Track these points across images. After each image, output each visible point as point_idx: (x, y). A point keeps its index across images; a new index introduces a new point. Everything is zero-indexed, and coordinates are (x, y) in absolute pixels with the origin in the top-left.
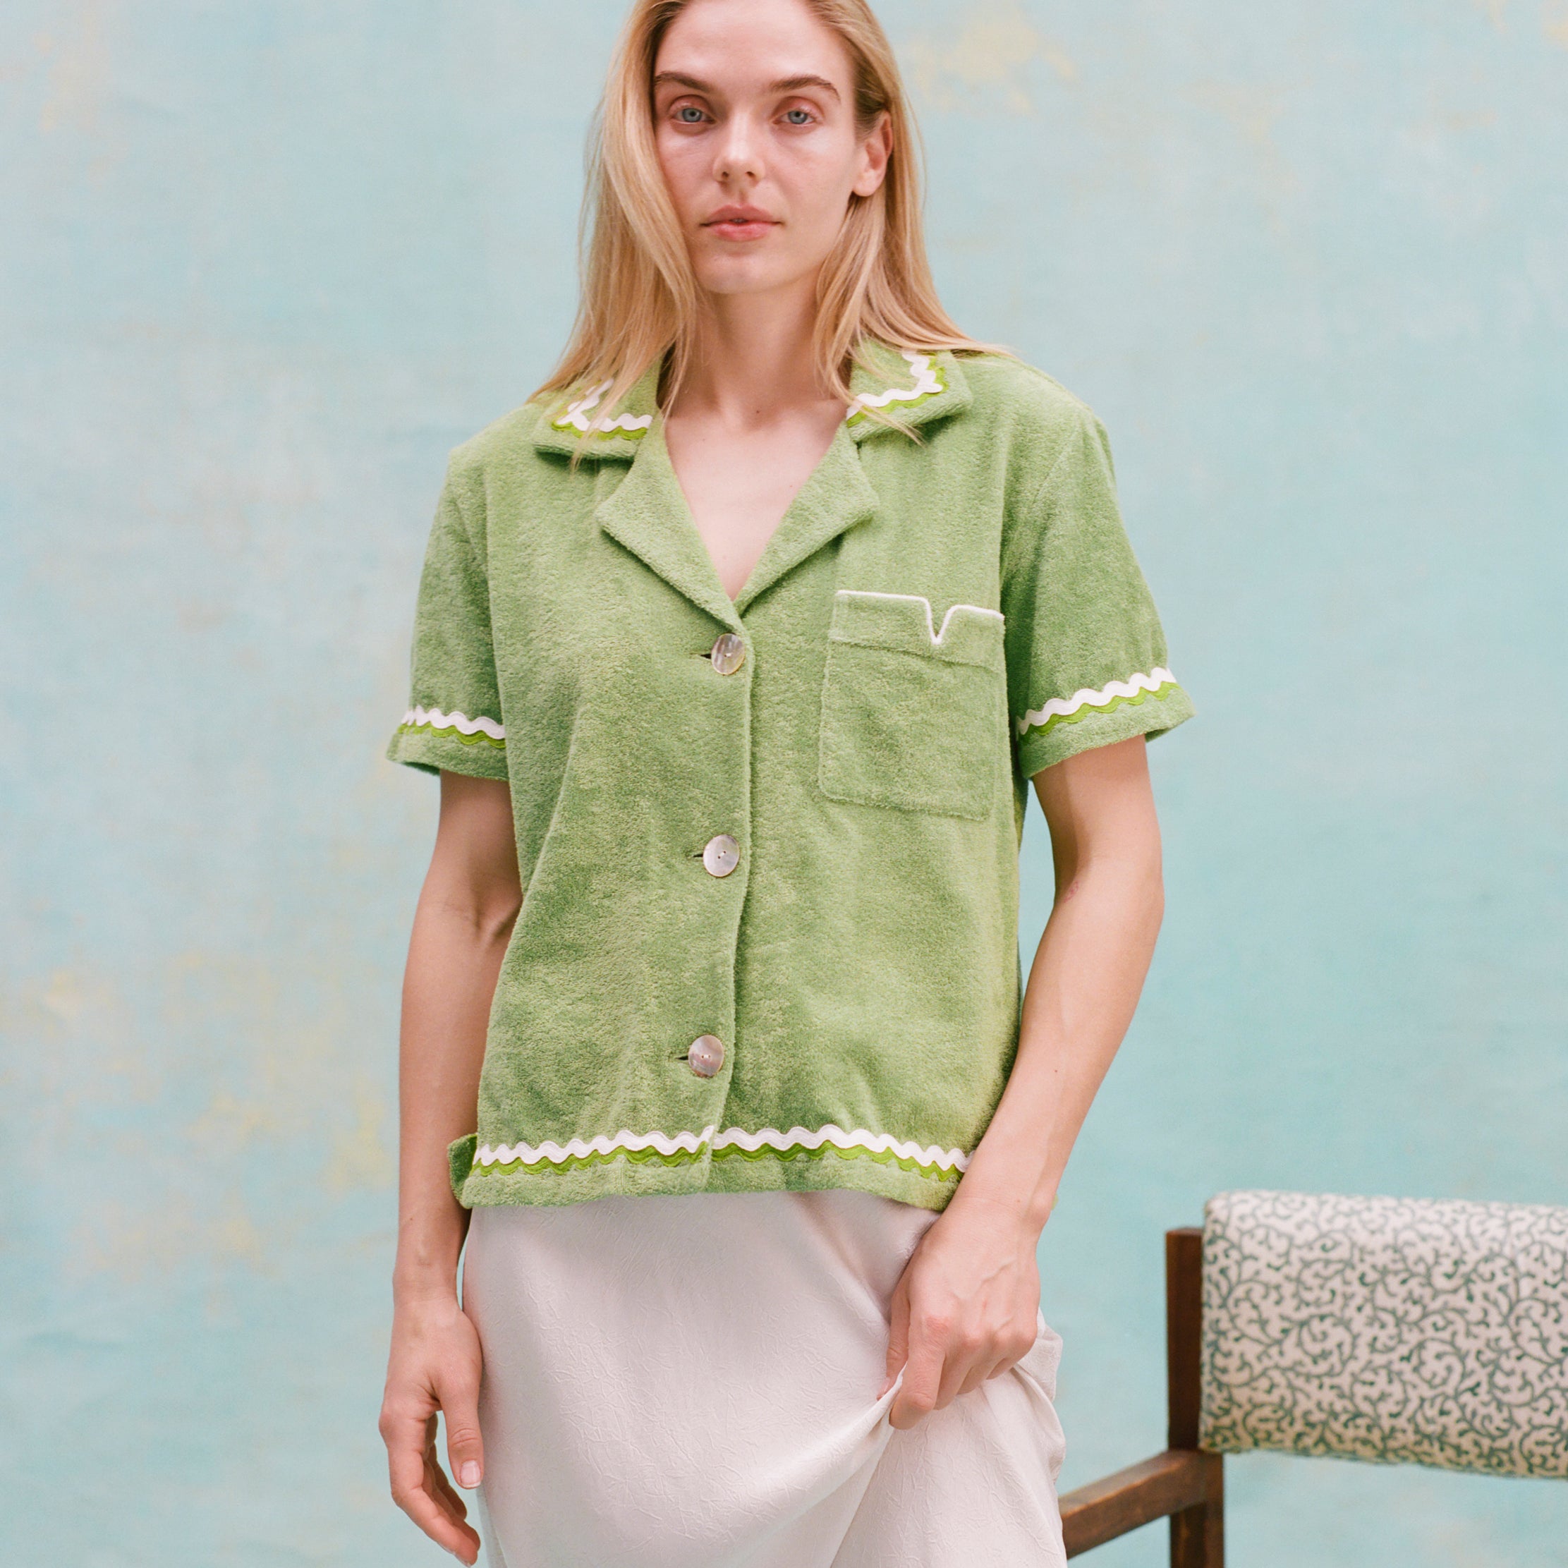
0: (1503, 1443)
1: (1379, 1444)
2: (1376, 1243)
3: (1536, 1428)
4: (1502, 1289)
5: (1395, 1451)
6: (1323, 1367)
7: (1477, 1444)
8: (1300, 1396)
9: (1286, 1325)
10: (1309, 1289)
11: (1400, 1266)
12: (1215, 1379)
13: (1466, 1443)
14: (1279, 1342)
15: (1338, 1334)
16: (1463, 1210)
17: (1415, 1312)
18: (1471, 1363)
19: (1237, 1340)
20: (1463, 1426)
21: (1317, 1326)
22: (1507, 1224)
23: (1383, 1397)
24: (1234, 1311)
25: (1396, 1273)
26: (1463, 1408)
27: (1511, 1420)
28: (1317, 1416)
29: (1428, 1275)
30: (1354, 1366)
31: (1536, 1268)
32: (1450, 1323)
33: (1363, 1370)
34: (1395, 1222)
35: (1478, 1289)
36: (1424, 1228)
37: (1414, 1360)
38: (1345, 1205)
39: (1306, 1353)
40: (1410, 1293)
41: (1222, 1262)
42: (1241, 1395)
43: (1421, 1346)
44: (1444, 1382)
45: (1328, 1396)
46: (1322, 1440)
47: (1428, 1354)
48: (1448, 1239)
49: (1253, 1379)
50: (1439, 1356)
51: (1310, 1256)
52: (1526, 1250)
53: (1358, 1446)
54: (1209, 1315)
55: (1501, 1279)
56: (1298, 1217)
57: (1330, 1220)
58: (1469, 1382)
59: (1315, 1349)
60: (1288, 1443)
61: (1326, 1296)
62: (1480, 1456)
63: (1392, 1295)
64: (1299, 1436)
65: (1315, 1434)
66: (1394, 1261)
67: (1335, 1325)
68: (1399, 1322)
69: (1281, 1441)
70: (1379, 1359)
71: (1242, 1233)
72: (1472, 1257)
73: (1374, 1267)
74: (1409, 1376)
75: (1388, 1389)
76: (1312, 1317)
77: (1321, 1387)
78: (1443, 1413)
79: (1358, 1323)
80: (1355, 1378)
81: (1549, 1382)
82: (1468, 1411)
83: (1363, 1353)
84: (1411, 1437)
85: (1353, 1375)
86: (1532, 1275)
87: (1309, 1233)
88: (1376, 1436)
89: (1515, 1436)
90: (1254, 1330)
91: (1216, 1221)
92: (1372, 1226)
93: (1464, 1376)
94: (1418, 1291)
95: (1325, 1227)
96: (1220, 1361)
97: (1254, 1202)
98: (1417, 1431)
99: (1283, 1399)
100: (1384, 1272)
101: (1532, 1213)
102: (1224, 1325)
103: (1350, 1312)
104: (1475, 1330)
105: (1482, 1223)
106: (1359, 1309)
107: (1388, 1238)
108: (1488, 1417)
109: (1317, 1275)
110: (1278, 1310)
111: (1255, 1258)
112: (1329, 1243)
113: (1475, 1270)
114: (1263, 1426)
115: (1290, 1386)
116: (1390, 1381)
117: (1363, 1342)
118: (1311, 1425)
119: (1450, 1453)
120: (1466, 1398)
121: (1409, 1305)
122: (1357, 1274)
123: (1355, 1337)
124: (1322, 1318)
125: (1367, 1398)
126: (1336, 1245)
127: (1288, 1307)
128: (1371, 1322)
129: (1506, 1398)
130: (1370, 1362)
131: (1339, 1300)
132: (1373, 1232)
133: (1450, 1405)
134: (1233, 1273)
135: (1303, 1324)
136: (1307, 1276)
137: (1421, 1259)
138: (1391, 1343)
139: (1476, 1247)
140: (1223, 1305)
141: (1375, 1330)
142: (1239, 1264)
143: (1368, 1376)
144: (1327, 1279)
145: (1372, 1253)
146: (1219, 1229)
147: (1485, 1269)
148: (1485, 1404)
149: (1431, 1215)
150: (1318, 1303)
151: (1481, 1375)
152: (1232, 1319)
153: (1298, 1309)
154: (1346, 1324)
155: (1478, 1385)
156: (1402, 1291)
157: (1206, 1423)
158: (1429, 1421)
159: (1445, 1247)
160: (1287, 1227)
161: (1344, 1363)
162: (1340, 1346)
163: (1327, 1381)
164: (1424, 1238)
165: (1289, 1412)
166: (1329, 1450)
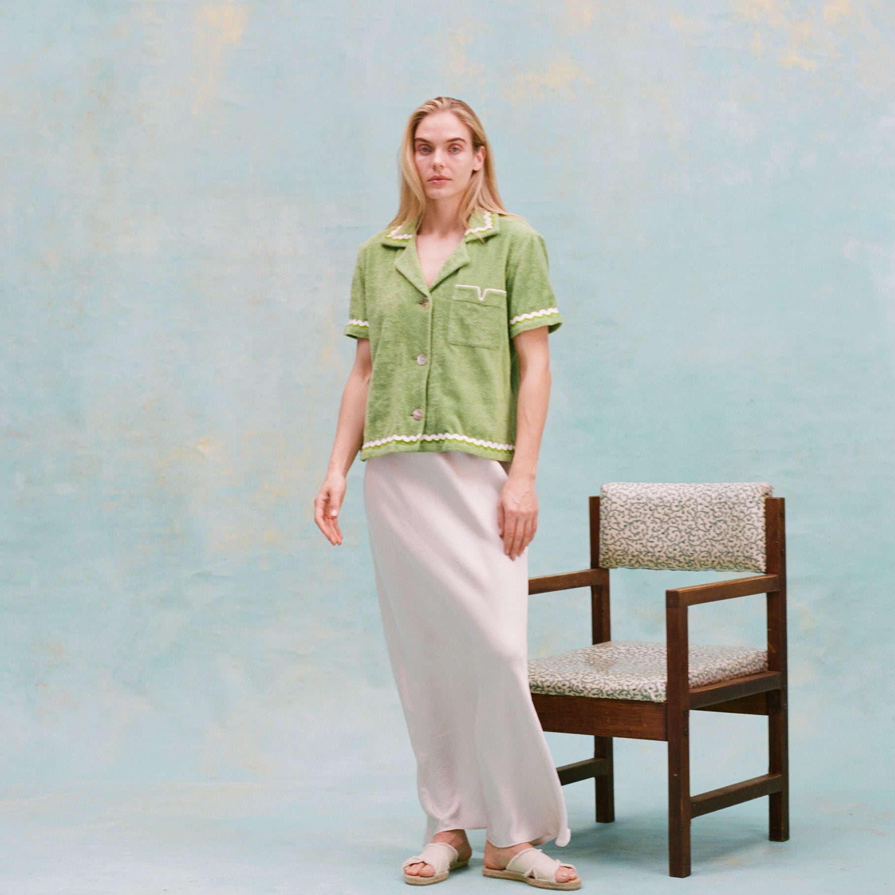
0: (692, 558)
1: (655, 561)
2: (654, 497)
3: (702, 552)
4: (693, 509)
5: (660, 563)
6: (637, 537)
7: (685, 559)
8: (630, 547)
9: (626, 524)
10: (633, 512)
11: (662, 504)
12: (604, 543)
13: (681, 559)
14: (623, 530)
15: (643, 526)
16: (683, 486)
17: (666, 518)
18: (683, 533)
19: (610, 529)
20: (681, 553)
21: (636, 524)
22: (695, 489)
23: (657, 546)
24: (609, 520)
25: (661, 506)
26: (680, 547)
27: (694, 551)
28: (636, 553)
29: (670, 507)
30: (647, 537)
31: (703, 502)
32: (677, 521)
33: (650, 537)
34: (662, 490)
35: (686, 509)
36: (670, 491)
37: (666, 534)
38: (646, 485)
39: (633, 533)
40: (665, 512)
41: (606, 505)
42: (611, 547)
43: (668, 529)
44: (675, 540)
45: (639, 547)
46: (637, 562)
47: (670, 532)
48: (677, 494)
49: (615, 542)
50: (673, 532)
51: (633, 501)
52: (700, 497)
53: (649, 563)
54: (602, 522)
55: (693, 506)
56: (630, 489)
57: (640, 490)
58: (682, 540)
59: (635, 531)
60: (627, 563)
61: (638, 514)
62: (687, 563)
63: (659, 513)
64: (631, 560)
65: (635, 559)
66: (660, 502)
67: (641, 524)
68: (662, 521)
69: (624, 563)
70: (655, 534)
71: (612, 495)
72: (684, 499)
73: (654, 505)
74: (664, 539)
75: (658, 543)
76: (634, 521)
77: (637, 544)
78: (675, 550)
79: (649, 522)
80: (648, 541)
81: (706, 538)
82: (682, 548)
83: (650, 532)
84: (665, 558)
85: (647, 539)
86: (701, 504)
87: (634, 494)
88: (654, 559)
89: (696, 555)
90: (615, 526)
91: (604, 492)
92: (654, 492)
93: (682, 537)
94: (668, 512)
95: (639, 492)
96: (605, 537)
97: (617, 485)
98: (667, 557)
99: (625, 548)
100: (657, 506)
101: (704, 485)
102: (606, 525)
103: (646, 519)
104: (685, 523)
105: (688, 489)
106: (649, 518)
107: (658, 495)
108: (688, 550)
109: (636, 508)
110: (623, 519)
111: (616, 503)
112: (639, 497)
113: (685, 504)
114: (619, 557)
115: (627, 544)
116: (658, 541)
117: (650, 529)
118: (633, 556)
119: (677, 563)
120: (682, 545)
121: (665, 517)
122: (648, 507)
123: (648, 527)
124: (637, 521)
125: (651, 547)
126: (642, 497)
127: (626, 518)
128: (653, 522)
129: (693, 543)
130: (652, 535)
131: (643, 516)
132: (654, 493)
133: (677, 547)
134: (609, 508)
135: (631, 523)
136: (633, 509)
137: (669, 502)
138: (659, 529)
139: (685, 497)
140: (606, 519)
141: (654, 525)
142: (611, 505)
143: (652, 540)
144: (639, 509)
145: (653, 500)
146: (604, 494)
147: (688, 503)
148: (687, 546)
149: (673, 487)
150: (636, 517)
151: (686, 537)
152: (609, 522)
153: (629, 519)
154: (644, 523)
155: (685, 540)
156: (662, 512)
157: (601, 557)
158: (670, 553)
159: (676, 497)
160: (626, 493)
161: (644, 535)
162: (643, 530)
163: (639, 542)
164: (670, 494)
165: (626, 552)
166: (640, 565)
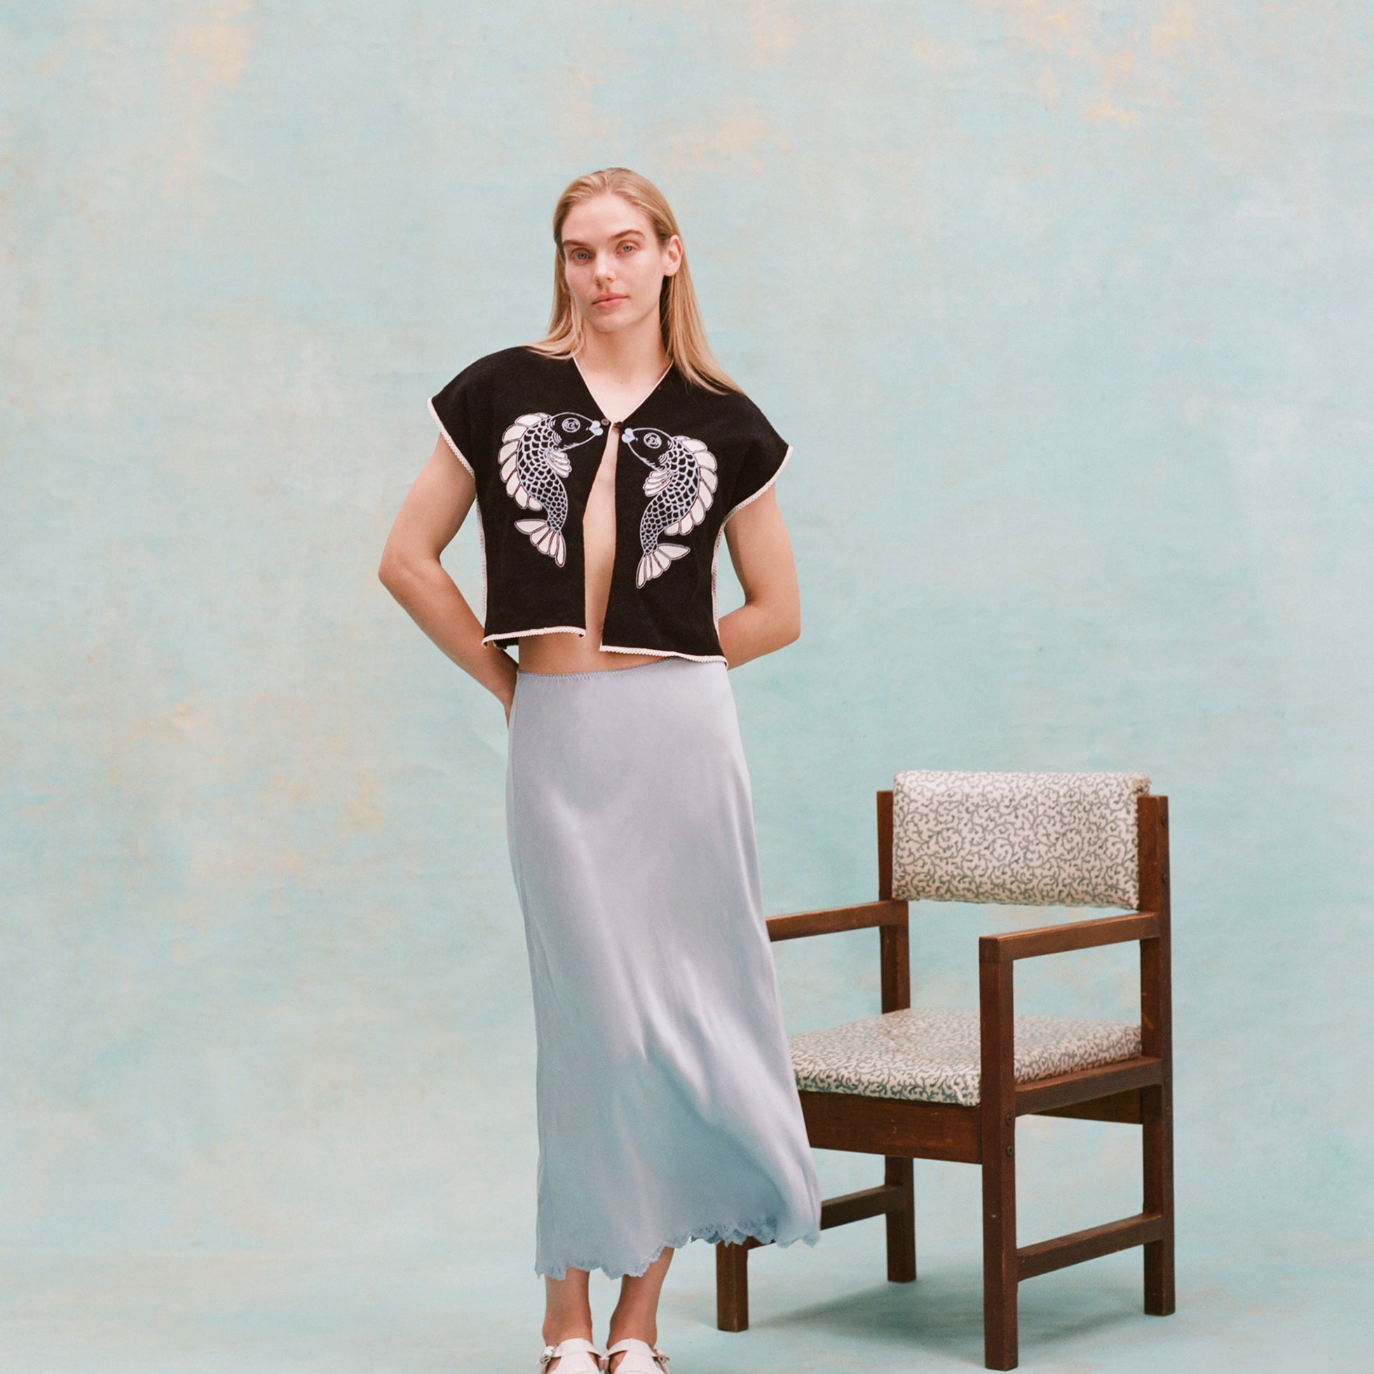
0: (1030, 886)
1: (975, 891)
2: (975, 792)
3: (1044, 877)
4: (1031, 812)
5: (983, 894)
6: (948, 854)
7: (1019, 887)
8: (937, 868)
9: (931, 834)
10: (942, 816)
11: (985, 803)
12: (899, 863)
13: (1014, 887)
14: (927, 842)
15: (956, 838)
16: (1017, 776)
17: (992, 825)
18: (1017, 848)
19: (907, 842)
20: (1013, 879)
21: (945, 834)
22: (1035, 781)
23: (976, 867)
24: (906, 828)
25: (983, 807)
26: (1012, 870)
27: (1033, 875)
28: (946, 878)
29: (998, 807)
30: (963, 853)
31: (1046, 800)
32: (1007, 829)
33: (967, 855)
34: (984, 782)
35: (1020, 812)
36: (997, 785)
37: (991, 849)
38: (962, 775)
39: (940, 847)
40: (989, 816)
41: (901, 804)
42: (909, 869)
43: (994, 841)
44: (1004, 858)
45: (951, 868)
46: (948, 890)
47: (997, 845)
48: (1008, 789)
49: (915, 861)
50: (1002, 846)
51: (942, 800)
52: (1042, 793)
53: (965, 892)
54: (896, 830)
55: (1030, 807)
56: (938, 781)
57: (953, 782)
58: (1015, 858)
59: (945, 845)
60: (933, 893)
61: (950, 819)
62: (1021, 893)
63: (981, 817)
64: (938, 888)
65: (945, 887)
66: (982, 801)
67: (954, 833)
68: (984, 830)
69: (930, 892)
70: (975, 849)
71: (911, 790)
72: (1018, 797)
73: (973, 804)
74: (988, 856)
75: (979, 863)
76: (943, 829)
77: (947, 864)
78: (1004, 873)
79: (965, 832)
80: (963, 859)
81: (1050, 855)
82: (1015, 871)
83: (967, 846)
84: (989, 886)
85: (962, 857)
86: (1044, 804)
87: (943, 788)
88: (973, 887)
89: (1035, 882)
90: (915, 837)
91: (898, 784)
92: (972, 784)
93: (1013, 855)
94: (993, 815)
95: (950, 786)
96: (900, 853)
97: (917, 774)
98: (992, 883)
99: (929, 870)
100: (977, 806)
101: (1048, 775)
102: (902, 835)
103: (961, 826)
104: (1019, 832)
105: (1024, 781)
106: (966, 825)
107: (980, 790)
108: (1023, 874)
109: (945, 809)
110: (927, 826)
111: (916, 802)
112: (952, 794)
113: (1019, 803)
114: (920, 884)
115: (933, 864)
116: (980, 859)
117: (967, 841)
118: (942, 882)
119: (1007, 893)
120: (1014, 865)
121: (989, 822)
122: (965, 807)
123: (964, 839)
124: (948, 830)
125: (969, 868)
126: (955, 793)
127: (932, 825)
128: (971, 831)
129: (1031, 864)
130: (970, 850)
131: (956, 821)
132: (973, 787)
133: (1007, 869)
134: (905, 809)
135: (939, 833)
136: (941, 809)
137: (995, 799)
138: (981, 841)
139: (1020, 793)
140: (901, 825)
141: (973, 835)
142: (908, 804)
143: (970, 857)
144: (950, 810)
145: (972, 797)
146: (899, 788)
147: (1024, 803)
148: (1022, 868)
149: (1002, 778)
150: (946, 822)
151: (1021, 854)
152: (905, 831)
153: (936, 825)
154: (958, 832)
155: (1019, 859)
156: (986, 815)
157: (895, 884)
158: (997, 878)
159: (1006, 793)
160: (932, 786)
161: (958, 852)
162: (956, 843)
163: (950, 861)
164: (996, 789)
165: (932, 877)
166: (953, 895)
